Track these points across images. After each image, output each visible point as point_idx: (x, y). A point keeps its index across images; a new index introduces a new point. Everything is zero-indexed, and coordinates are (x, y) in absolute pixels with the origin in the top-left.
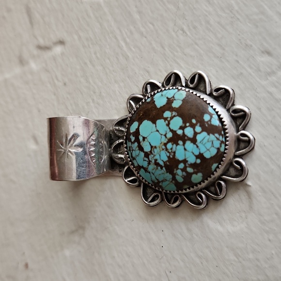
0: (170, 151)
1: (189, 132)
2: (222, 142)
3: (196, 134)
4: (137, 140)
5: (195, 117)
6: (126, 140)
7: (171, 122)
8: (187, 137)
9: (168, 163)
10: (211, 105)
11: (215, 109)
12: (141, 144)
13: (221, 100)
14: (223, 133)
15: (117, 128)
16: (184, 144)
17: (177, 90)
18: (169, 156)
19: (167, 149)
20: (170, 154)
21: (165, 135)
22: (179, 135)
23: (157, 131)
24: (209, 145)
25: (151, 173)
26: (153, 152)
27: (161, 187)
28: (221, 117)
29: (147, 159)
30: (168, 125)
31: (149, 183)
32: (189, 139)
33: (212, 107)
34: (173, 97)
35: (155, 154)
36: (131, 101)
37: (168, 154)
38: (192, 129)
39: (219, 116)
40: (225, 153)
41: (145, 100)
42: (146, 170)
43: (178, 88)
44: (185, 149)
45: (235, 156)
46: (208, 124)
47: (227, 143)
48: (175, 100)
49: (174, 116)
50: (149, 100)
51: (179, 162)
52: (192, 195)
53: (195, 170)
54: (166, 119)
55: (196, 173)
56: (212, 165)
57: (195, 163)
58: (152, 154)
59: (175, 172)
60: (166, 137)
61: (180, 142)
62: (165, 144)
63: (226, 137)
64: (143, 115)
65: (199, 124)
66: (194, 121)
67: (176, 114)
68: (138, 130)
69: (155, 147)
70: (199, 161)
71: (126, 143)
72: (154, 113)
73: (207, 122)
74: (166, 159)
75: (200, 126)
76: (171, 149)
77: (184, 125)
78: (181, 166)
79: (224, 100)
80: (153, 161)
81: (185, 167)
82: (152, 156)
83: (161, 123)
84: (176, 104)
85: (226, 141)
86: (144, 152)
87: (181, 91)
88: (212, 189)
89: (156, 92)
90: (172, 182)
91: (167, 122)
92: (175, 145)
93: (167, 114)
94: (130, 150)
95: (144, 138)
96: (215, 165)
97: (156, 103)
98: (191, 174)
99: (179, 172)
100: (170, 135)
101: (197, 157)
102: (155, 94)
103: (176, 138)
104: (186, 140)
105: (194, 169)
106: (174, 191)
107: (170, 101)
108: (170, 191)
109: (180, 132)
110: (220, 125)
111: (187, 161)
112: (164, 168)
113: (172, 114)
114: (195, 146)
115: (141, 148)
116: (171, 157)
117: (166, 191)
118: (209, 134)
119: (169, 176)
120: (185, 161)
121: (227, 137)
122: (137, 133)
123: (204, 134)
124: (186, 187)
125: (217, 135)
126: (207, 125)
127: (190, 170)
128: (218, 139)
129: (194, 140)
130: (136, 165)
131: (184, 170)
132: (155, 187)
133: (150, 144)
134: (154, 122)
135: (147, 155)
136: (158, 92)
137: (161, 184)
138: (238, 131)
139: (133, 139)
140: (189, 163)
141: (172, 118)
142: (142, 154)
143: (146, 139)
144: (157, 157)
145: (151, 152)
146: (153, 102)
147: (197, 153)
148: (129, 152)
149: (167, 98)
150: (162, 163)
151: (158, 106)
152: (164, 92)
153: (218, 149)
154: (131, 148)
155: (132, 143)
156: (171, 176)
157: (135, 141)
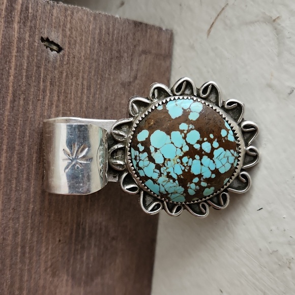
0: (186, 165)
1: (206, 147)
2: (236, 157)
3: (213, 149)
4: (147, 150)
5: (212, 132)
6: (130, 147)
7: (188, 135)
8: (205, 152)
9: (182, 177)
10: (226, 120)
11: (230, 125)
12: (152, 155)
14: (237, 148)
15: (116, 132)
16: (201, 159)
17: (192, 100)
18: (185, 170)
19: (182, 163)
20: (185, 168)
21: (181, 149)
22: (196, 149)
23: (172, 143)
24: (224, 161)
25: (161, 185)
26: (166, 164)
27: (169, 198)
29: (158, 171)
30: (185, 138)
31: (154, 193)
32: (207, 154)
35: (168, 166)
36: (134, 104)
37: (183, 168)
38: (209, 144)
39: (234, 131)
40: (236, 168)
41: (156, 107)
42: (155, 181)
44: (202, 164)
45: (242, 170)
47: (239, 158)
48: (191, 111)
49: (192, 129)
50: (160, 108)
51: (194, 176)
53: (209, 184)
54: (182, 131)
55: (209, 187)
56: (225, 179)
57: (210, 177)
58: (165, 166)
59: (188, 186)
60: (182, 151)
61: (197, 157)
62: (181, 158)
64: (154, 124)
65: (216, 140)
66: (212, 136)
67: (194, 128)
68: (148, 139)
69: (169, 160)
70: (213, 176)
71: (130, 151)
72: (168, 123)
73: (224, 138)
74: (180, 172)
75: (218, 141)
76: (187, 163)
77: (201, 140)
78: (196, 180)
80: (165, 174)
81: (200, 181)
82: (165, 168)
83: (176, 134)
86: (155, 163)
87: (196, 103)
89: (168, 100)
90: (182, 194)
91: (183, 135)
92: (191, 159)
93: (183, 126)
94: (136, 159)
95: (156, 150)
96: (227, 179)
97: (169, 113)
98: (204, 188)
99: (193, 186)
100: (186, 148)
101: (213, 172)
102: (167, 102)
103: (192, 153)
104: (204, 155)
106: (181, 203)
107: (186, 113)
109: (197, 146)
110: (235, 141)
111: (203, 176)
112: (177, 181)
113: (189, 127)
114: (212, 161)
115: (151, 159)
117: (173, 202)
118: (225, 150)
119: (181, 189)
120: (200, 176)
122: (146, 143)
123: (221, 149)
124: (195, 199)
125: (232, 151)
126: (224, 141)
127: (204, 184)
128: (233, 155)
129: (211, 156)
130: (142, 175)
133: (163, 157)
134: (169, 133)
135: (158, 167)
136: (170, 100)
137: (169, 196)
138: (247, 145)
139: (142, 148)
140: (204, 177)
141: (189, 131)
142: (153, 166)
143: (158, 150)
144: (170, 170)
145: (163, 164)
146: (166, 112)
147: (213, 169)
148: (134, 161)
149: (183, 108)
150: (175, 177)
151: (173, 117)
152: (179, 102)
153: (232, 164)
154: (138, 158)
155: (140, 152)
156: (183, 189)
157: (143, 151)
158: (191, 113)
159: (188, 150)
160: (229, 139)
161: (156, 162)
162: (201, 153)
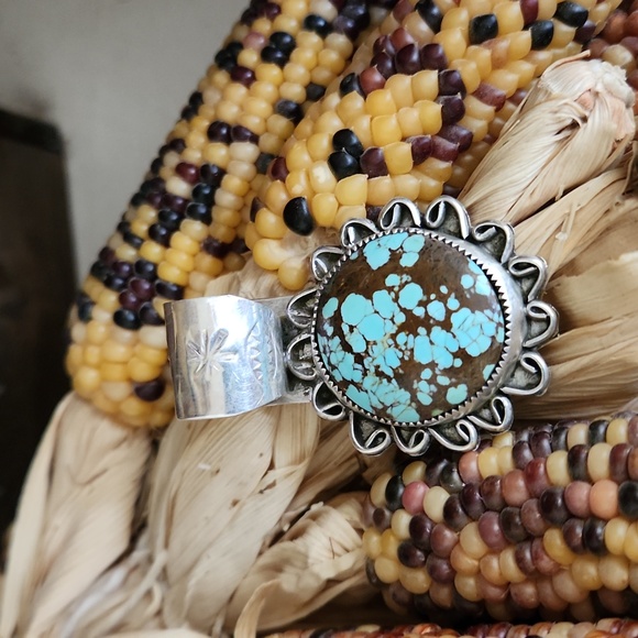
0: (403, 348)
1: (436, 310)
2: (499, 324)
3: (449, 313)
4: (338, 332)
5: (444, 282)
6: (315, 334)
7: (401, 293)
8: (434, 319)
9: (401, 371)
10: (473, 258)
11: (480, 266)
12: (346, 339)
13: (489, 246)
14: (499, 308)
15: (296, 313)
16: (428, 334)
17: (406, 234)
18: (403, 358)
19: (397, 346)
20: (404, 354)
21: (392, 320)
22: (418, 317)
23: (377, 312)
24: (475, 332)
25: (369, 392)
26: (370, 353)
27: (389, 416)
28: (493, 279)
29: (360, 367)
30: (396, 300)
31: (366, 412)
32: (438, 323)
33: (475, 261)
34: (401, 247)
35: (375, 355)
36: (318, 260)
37: (400, 354)
38: (442, 304)
39: (489, 277)
40: (505, 345)
41: (348, 257)
42: (359, 387)
43: (408, 231)
44: (431, 343)
45: (526, 349)
46: (471, 294)
47: (508, 326)
48: (404, 252)
49: (407, 283)
50: (354, 257)
51: (422, 367)
52: (448, 428)
53: (454, 380)
54: (390, 289)
55: (455, 385)
56: (484, 368)
57: (452, 367)
58: (370, 356)
59: (415, 386)
60: (394, 323)
61: (422, 330)
62: (393, 336)
63: (505, 316)
64: (346, 285)
65: (453, 295)
66: (444, 289)
67: (410, 279)
68: (338, 312)
69: (375, 343)
70: (458, 363)
71: (316, 340)
72: (367, 279)
73: (469, 290)
74: (397, 363)
75: (456, 298)
76: (406, 344)
77: (425, 298)
78: (427, 374)
79: (495, 247)
80: (373, 369)
81: (435, 376)
82: (370, 359)
83: (381, 297)
84: (408, 261)
85: (506, 322)
86: (353, 353)
87: (415, 236)
88: (486, 413)
89: (367, 240)
90: (410, 405)
91: (393, 294)
92: (411, 336)
93: (393, 280)
94: (325, 352)
95: (352, 328)
96: (489, 369)
97: (368, 261)
98: (446, 388)
99: (423, 386)
100: (401, 318)
101: (455, 355)
102: (365, 245)
103: (412, 324)
104: (433, 326)
105: (450, 379)
106: (415, 423)
107: (395, 256)
108: (408, 424)
109: (419, 312)
110: (493, 293)
111: (437, 364)
112: (394, 381)
113: (401, 279)
114: (450, 335)
115: (347, 347)
116: (406, 358)
117: (400, 423)
118: (473, 312)
119: (405, 396)
120: (432, 365)
121: (508, 315)
122: (337, 319)
123: (465, 311)
124: (437, 412)
125: (488, 312)
126: (468, 296)
127: (443, 380)
128: (491, 320)
129: (446, 325)
130: (339, 379)
131: (432, 381)
132: (379, 418)
133: (365, 339)
134: (369, 296)
135: (359, 359)
136: (371, 240)
137: (389, 411)
138: (526, 302)
139: (330, 330)
140: (441, 367)
141: (402, 286)
142: (351, 358)
143: (355, 329)
144: (379, 361)
145: (366, 352)
146: (362, 259)
147: (455, 349)
148: (323, 355)
149: (390, 250)
150: (390, 373)
151: (374, 267)
152: (383, 241)
153: (493, 338)
154: (327, 349)
155: (328, 338)
156: (407, 395)
157: (334, 335)
158: (404, 255)
159: (404, 321)
160: (478, 291)
161: (355, 351)
162: (427, 322)
